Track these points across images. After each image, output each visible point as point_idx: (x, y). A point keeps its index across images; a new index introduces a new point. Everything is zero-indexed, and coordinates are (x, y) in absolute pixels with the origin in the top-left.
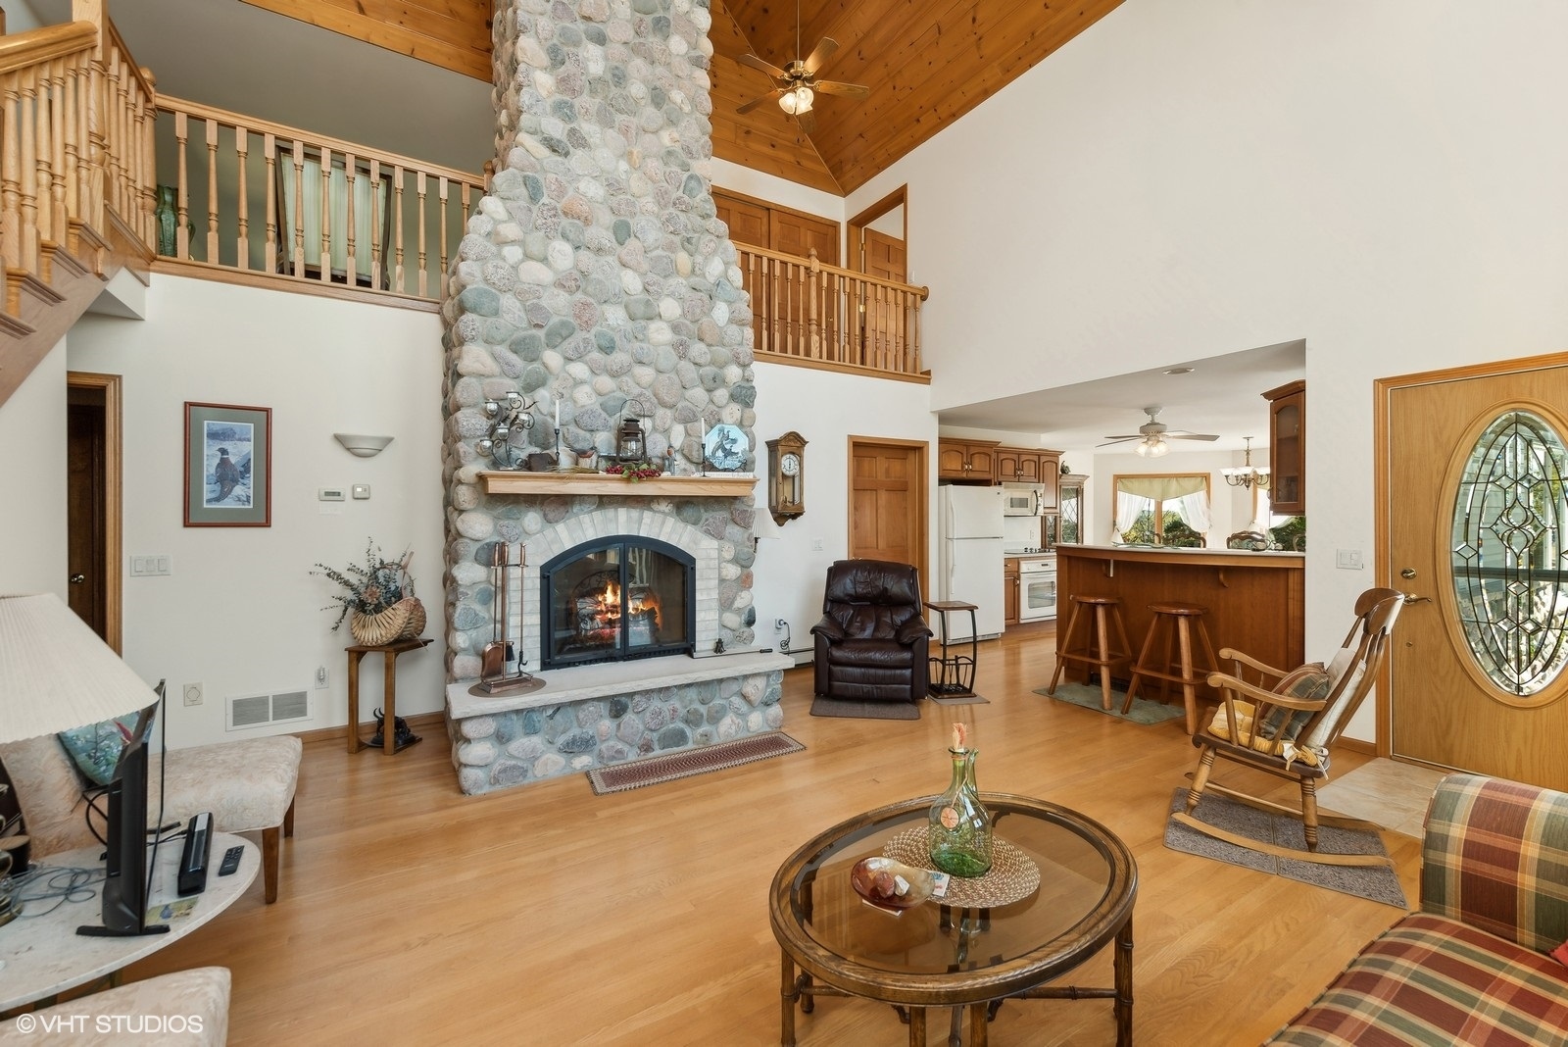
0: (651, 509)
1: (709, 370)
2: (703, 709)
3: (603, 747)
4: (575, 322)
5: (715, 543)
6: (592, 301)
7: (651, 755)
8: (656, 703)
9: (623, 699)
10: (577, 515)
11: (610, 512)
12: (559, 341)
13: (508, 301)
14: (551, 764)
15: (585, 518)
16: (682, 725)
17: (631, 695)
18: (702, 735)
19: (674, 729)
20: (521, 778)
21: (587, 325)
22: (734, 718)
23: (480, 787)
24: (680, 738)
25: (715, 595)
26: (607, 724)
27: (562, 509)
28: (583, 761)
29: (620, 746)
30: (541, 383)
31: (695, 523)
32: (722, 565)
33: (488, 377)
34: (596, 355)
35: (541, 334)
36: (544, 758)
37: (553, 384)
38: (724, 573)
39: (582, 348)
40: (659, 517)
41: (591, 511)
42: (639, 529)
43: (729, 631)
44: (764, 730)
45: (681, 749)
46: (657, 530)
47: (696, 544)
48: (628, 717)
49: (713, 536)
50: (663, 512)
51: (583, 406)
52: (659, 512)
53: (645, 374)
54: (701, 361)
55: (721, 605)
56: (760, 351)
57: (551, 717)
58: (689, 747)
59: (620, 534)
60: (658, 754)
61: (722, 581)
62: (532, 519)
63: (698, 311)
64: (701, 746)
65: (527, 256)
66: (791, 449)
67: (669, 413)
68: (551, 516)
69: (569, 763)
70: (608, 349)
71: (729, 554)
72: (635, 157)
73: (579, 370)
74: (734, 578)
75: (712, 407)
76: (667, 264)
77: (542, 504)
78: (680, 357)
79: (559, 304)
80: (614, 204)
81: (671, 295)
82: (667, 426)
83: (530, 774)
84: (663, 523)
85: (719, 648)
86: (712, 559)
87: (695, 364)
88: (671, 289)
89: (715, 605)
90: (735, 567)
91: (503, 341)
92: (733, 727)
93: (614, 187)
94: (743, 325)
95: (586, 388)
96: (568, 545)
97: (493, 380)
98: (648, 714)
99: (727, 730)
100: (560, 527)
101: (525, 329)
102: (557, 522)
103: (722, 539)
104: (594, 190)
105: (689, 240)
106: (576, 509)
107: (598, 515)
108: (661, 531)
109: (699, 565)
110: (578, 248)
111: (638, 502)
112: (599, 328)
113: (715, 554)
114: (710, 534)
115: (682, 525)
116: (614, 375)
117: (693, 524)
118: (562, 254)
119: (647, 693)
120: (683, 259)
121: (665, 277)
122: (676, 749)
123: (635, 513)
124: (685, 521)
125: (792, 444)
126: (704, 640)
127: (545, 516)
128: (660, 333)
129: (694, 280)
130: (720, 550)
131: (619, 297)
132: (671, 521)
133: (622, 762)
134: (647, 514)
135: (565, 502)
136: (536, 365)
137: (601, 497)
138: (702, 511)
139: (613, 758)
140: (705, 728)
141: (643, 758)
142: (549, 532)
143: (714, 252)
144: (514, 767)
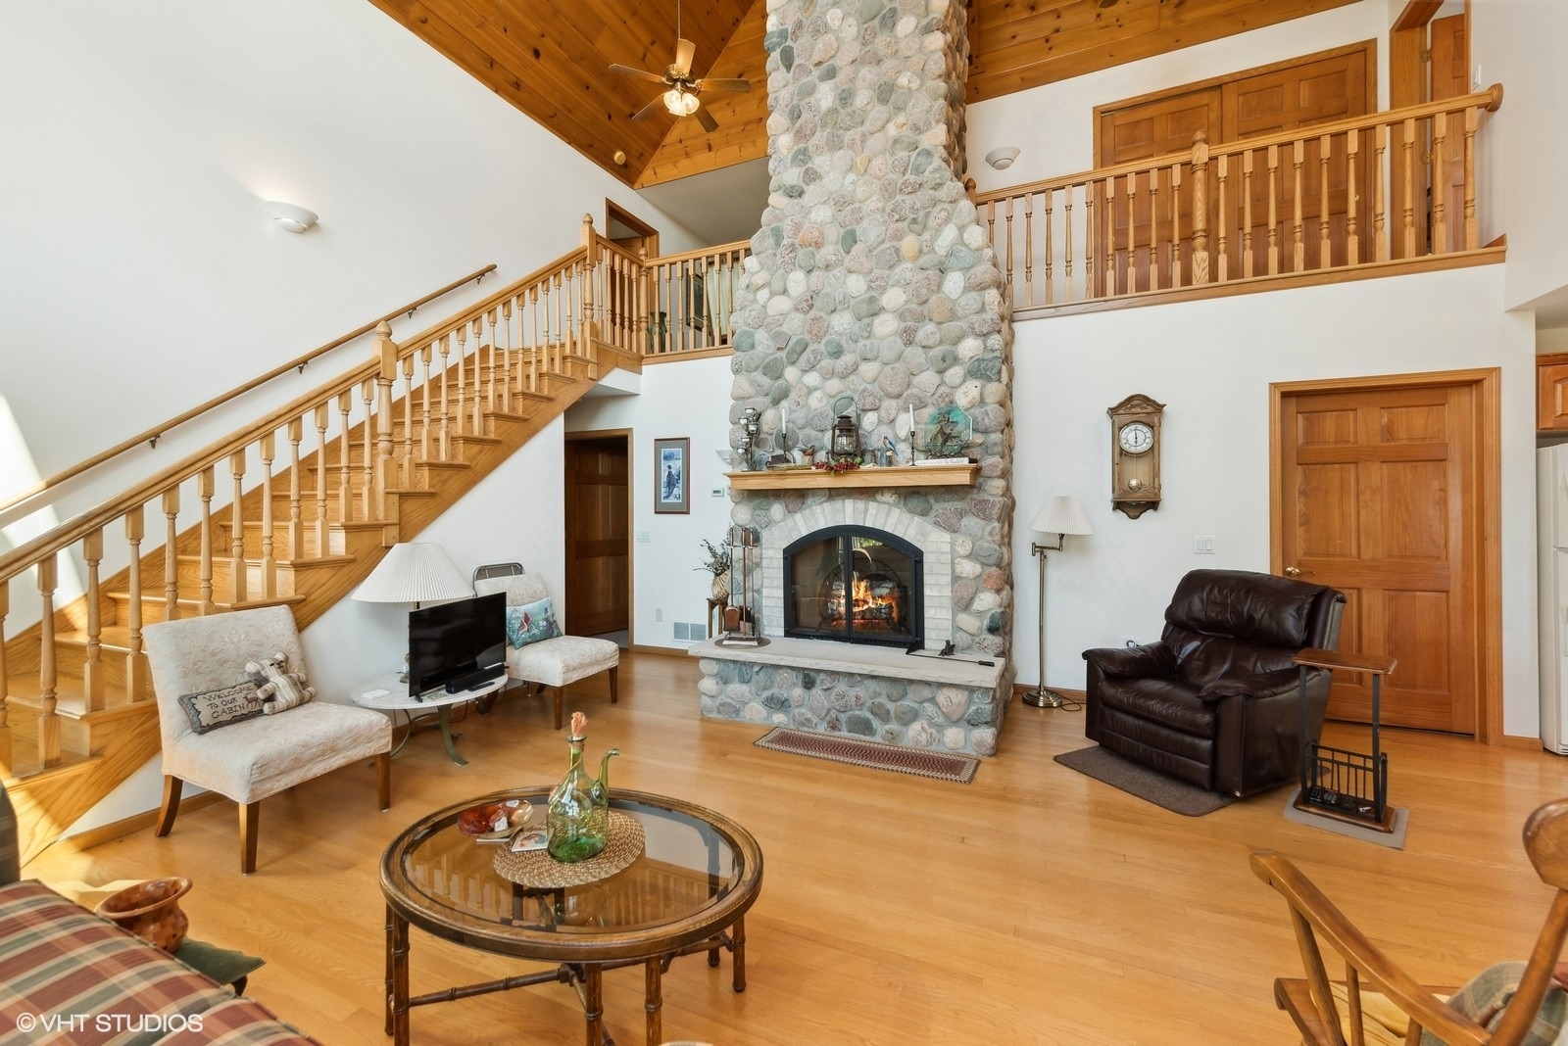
0: (875, 500)
1: (938, 351)
2: (891, 706)
3: (797, 711)
4: (807, 337)
5: (947, 537)
6: (822, 314)
7: (837, 733)
8: (841, 686)
9: (812, 674)
10: (810, 506)
11: (838, 504)
12: (796, 357)
13: (761, 336)
14: (755, 712)
15: (817, 509)
16: (869, 715)
17: (819, 671)
18: (887, 732)
19: (859, 717)
20: (734, 715)
21: (818, 338)
22: (926, 726)
23: (710, 712)
24: (865, 727)
25: (947, 592)
26: (798, 692)
27: (799, 501)
28: (779, 718)
29: (809, 716)
30: (784, 394)
31: (924, 514)
32: (956, 561)
33: (748, 398)
34: (827, 362)
35: (783, 354)
36: (750, 704)
37: (793, 395)
38: (958, 569)
39: (812, 359)
40: (884, 508)
41: (821, 503)
42: (864, 520)
43: (966, 635)
44: (967, 752)
45: (867, 738)
46: (883, 521)
47: (924, 536)
48: (817, 691)
49: (944, 528)
50: (889, 503)
51: (815, 410)
52: (884, 503)
53: (868, 369)
54: (930, 343)
55: (956, 604)
56: (1126, 295)
57: (757, 673)
58: (877, 740)
59: (847, 524)
60: (844, 735)
61: (956, 578)
62: (777, 509)
63: (924, 291)
64: (887, 743)
65: (773, 294)
66: (1135, 418)
67: (894, 403)
68: (790, 508)
69: (769, 716)
70: (837, 353)
71: (964, 548)
72: (859, 165)
73: (812, 379)
74: (971, 576)
75: (943, 389)
76: (891, 254)
77: (784, 496)
78: (905, 344)
79: (795, 325)
80: (841, 219)
81: (897, 283)
82: (891, 417)
83: (741, 714)
84: (889, 513)
85: (949, 650)
86: (942, 553)
87: (924, 347)
88: (896, 278)
89: (948, 603)
90: (972, 564)
91: (757, 368)
92: (924, 735)
93: (841, 202)
94: (984, 289)
95: (818, 394)
96: (804, 533)
97: (753, 399)
98: (834, 694)
99: (915, 736)
100: (798, 517)
101: (773, 354)
102: (795, 512)
103: (955, 532)
104: (822, 214)
105: (914, 221)
106: (810, 501)
107: (827, 506)
108: (886, 521)
109: (926, 559)
110: (809, 272)
111: (862, 494)
112: (829, 337)
113: (947, 548)
114: (941, 526)
115: (909, 516)
116: (843, 376)
117: (922, 515)
118: (797, 282)
119: (834, 674)
120: (909, 243)
121: (890, 268)
122: (862, 737)
123: (860, 504)
124: (912, 512)
125: (1138, 410)
126: (934, 639)
127: (787, 507)
128: (886, 326)
129: (924, 260)
130: (953, 544)
131: (845, 303)
132: (896, 512)
133: (811, 730)
134: (872, 506)
135: (801, 494)
136: (780, 381)
137: (830, 489)
138: (932, 501)
139: (803, 724)
140: (893, 726)
141: (830, 734)
142: (789, 521)
143: (947, 221)
144: (730, 704)
